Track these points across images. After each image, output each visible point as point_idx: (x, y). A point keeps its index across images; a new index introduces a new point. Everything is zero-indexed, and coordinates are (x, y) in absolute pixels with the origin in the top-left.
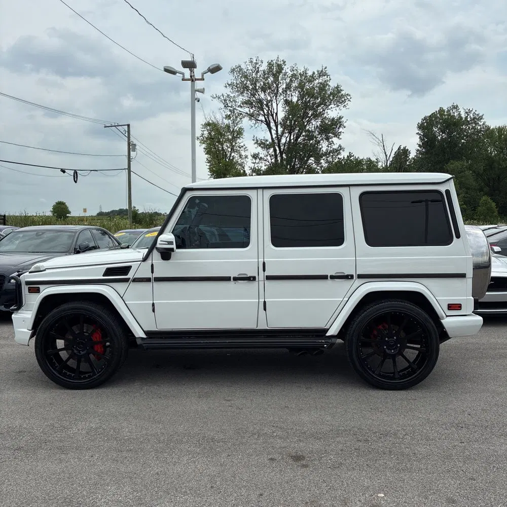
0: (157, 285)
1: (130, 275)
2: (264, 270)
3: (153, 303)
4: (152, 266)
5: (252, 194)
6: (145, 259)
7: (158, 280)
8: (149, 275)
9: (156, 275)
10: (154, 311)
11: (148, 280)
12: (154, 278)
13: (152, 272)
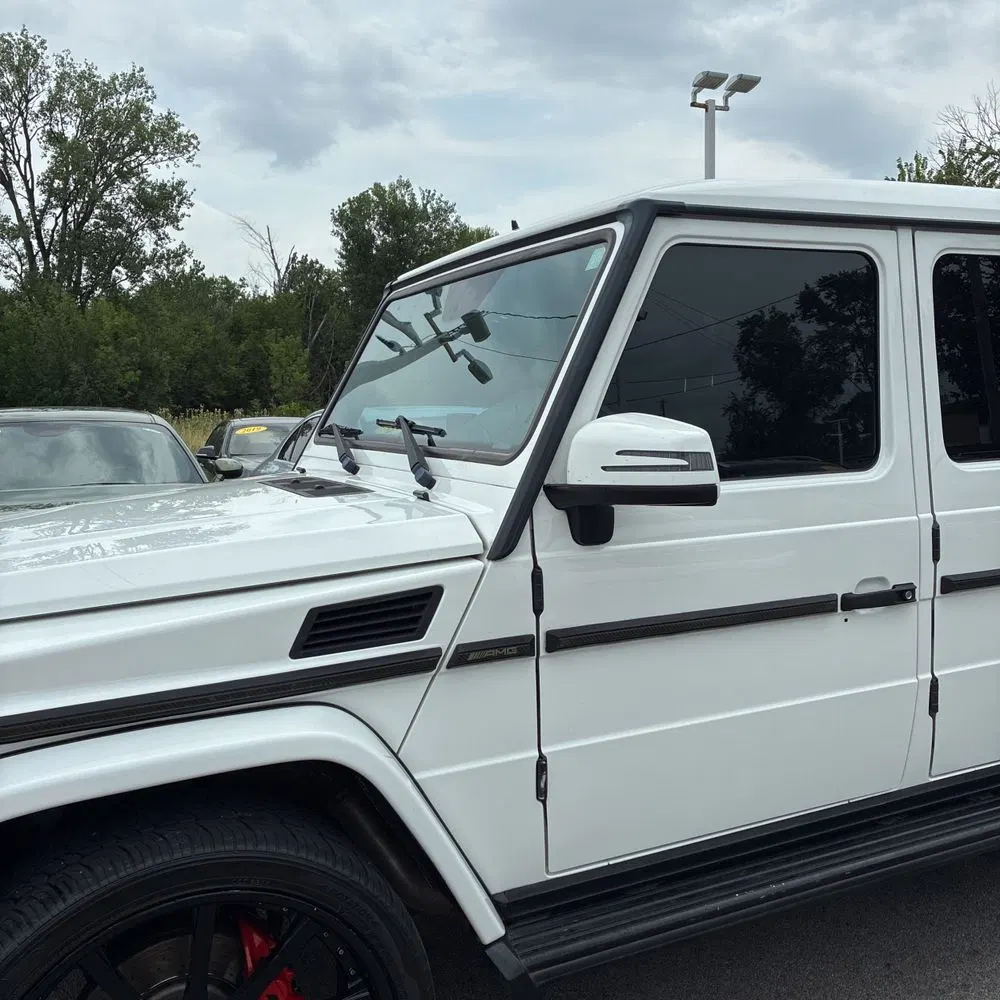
0: (558, 669)
1: (438, 635)
2: (936, 557)
3: (542, 757)
4: (537, 577)
5: (880, 245)
6: (503, 547)
7: (563, 641)
8: (523, 624)
9: (555, 618)
10: (541, 793)
11: (520, 648)
12: (549, 635)
13: (538, 608)
